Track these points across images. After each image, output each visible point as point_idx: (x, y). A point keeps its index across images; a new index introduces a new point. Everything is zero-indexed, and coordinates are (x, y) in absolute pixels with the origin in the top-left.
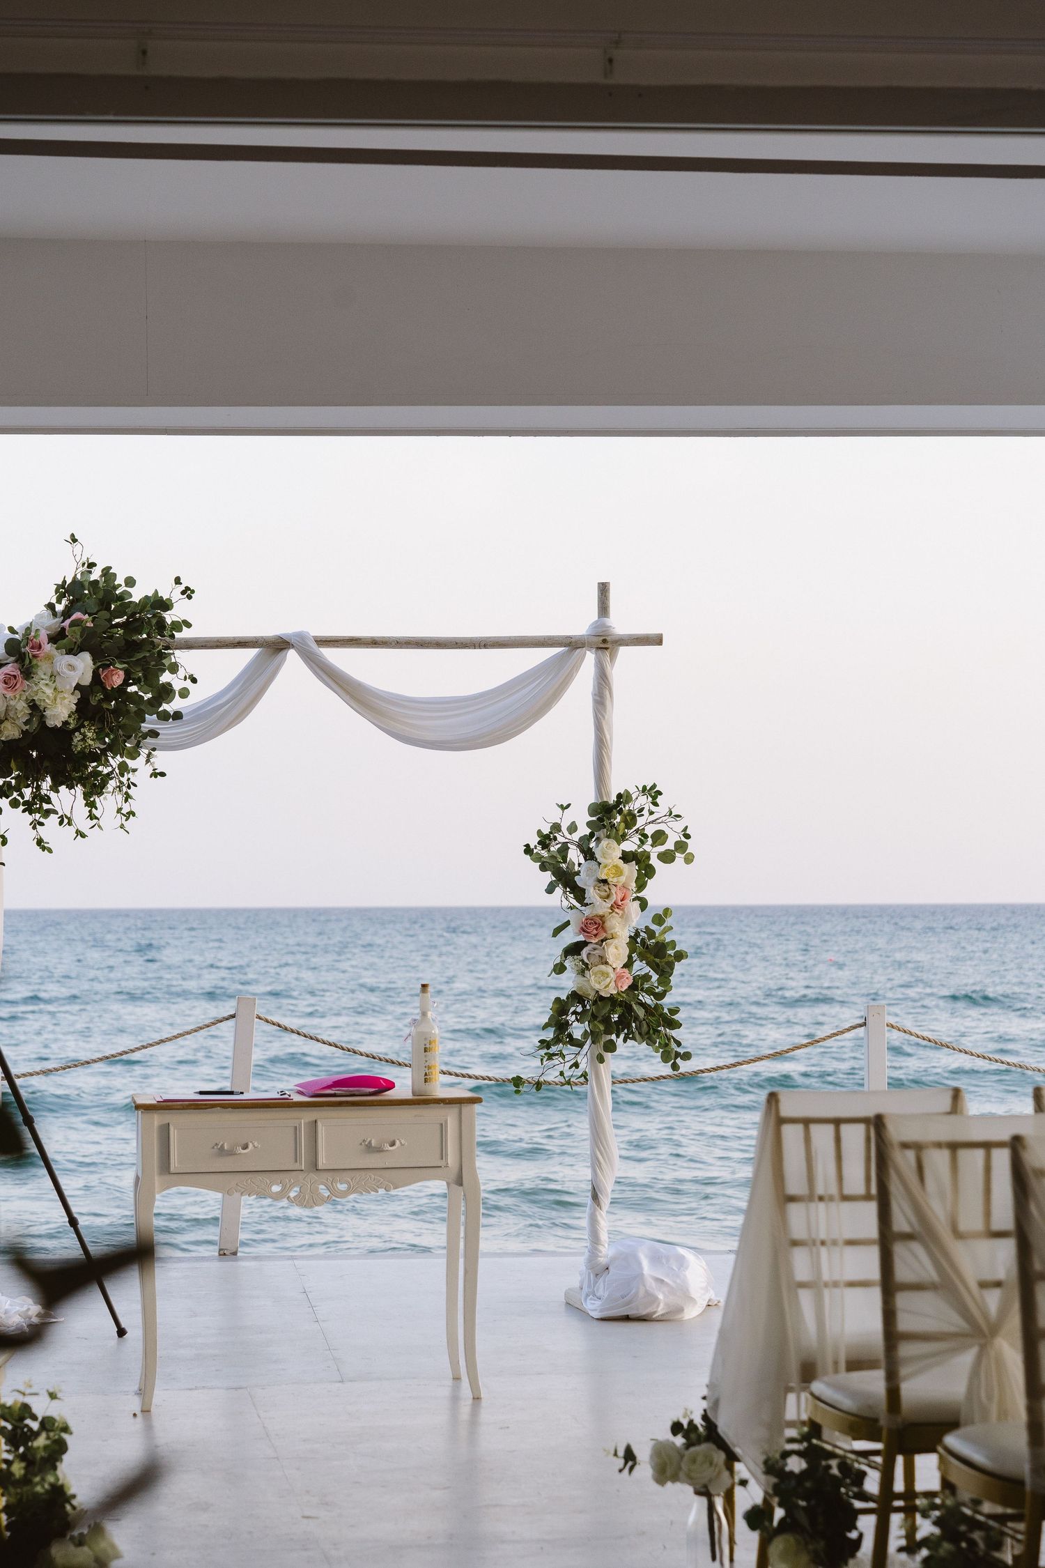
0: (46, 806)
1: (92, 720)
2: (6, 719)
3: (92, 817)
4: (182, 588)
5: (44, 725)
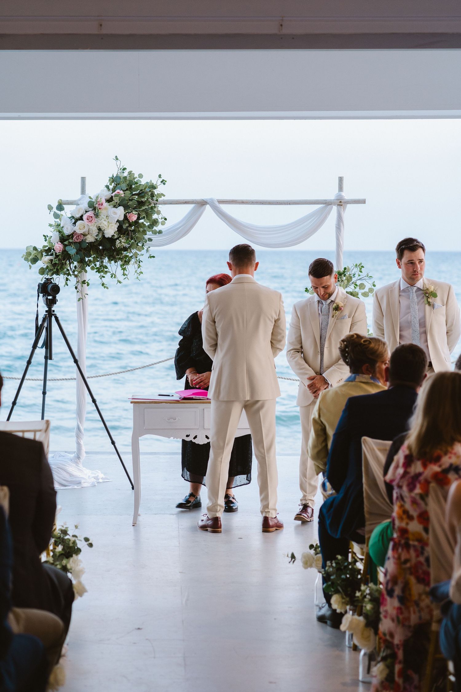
0: (106, 270)
1: (124, 234)
2: (89, 234)
3: (124, 275)
4: (161, 180)
5: (103, 236)
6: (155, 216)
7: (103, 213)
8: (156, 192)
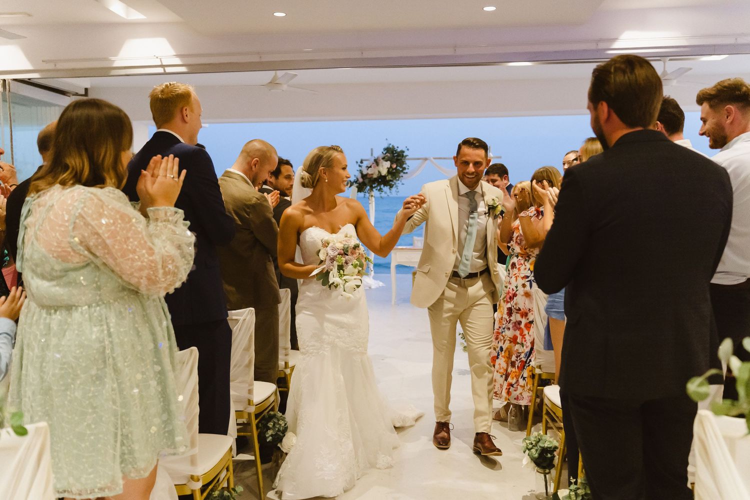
1: (390, 174)
2: (374, 174)
4: (407, 149)
5: (381, 175)
6: (404, 166)
7: (380, 165)
8: (405, 154)
